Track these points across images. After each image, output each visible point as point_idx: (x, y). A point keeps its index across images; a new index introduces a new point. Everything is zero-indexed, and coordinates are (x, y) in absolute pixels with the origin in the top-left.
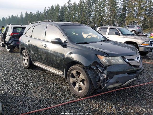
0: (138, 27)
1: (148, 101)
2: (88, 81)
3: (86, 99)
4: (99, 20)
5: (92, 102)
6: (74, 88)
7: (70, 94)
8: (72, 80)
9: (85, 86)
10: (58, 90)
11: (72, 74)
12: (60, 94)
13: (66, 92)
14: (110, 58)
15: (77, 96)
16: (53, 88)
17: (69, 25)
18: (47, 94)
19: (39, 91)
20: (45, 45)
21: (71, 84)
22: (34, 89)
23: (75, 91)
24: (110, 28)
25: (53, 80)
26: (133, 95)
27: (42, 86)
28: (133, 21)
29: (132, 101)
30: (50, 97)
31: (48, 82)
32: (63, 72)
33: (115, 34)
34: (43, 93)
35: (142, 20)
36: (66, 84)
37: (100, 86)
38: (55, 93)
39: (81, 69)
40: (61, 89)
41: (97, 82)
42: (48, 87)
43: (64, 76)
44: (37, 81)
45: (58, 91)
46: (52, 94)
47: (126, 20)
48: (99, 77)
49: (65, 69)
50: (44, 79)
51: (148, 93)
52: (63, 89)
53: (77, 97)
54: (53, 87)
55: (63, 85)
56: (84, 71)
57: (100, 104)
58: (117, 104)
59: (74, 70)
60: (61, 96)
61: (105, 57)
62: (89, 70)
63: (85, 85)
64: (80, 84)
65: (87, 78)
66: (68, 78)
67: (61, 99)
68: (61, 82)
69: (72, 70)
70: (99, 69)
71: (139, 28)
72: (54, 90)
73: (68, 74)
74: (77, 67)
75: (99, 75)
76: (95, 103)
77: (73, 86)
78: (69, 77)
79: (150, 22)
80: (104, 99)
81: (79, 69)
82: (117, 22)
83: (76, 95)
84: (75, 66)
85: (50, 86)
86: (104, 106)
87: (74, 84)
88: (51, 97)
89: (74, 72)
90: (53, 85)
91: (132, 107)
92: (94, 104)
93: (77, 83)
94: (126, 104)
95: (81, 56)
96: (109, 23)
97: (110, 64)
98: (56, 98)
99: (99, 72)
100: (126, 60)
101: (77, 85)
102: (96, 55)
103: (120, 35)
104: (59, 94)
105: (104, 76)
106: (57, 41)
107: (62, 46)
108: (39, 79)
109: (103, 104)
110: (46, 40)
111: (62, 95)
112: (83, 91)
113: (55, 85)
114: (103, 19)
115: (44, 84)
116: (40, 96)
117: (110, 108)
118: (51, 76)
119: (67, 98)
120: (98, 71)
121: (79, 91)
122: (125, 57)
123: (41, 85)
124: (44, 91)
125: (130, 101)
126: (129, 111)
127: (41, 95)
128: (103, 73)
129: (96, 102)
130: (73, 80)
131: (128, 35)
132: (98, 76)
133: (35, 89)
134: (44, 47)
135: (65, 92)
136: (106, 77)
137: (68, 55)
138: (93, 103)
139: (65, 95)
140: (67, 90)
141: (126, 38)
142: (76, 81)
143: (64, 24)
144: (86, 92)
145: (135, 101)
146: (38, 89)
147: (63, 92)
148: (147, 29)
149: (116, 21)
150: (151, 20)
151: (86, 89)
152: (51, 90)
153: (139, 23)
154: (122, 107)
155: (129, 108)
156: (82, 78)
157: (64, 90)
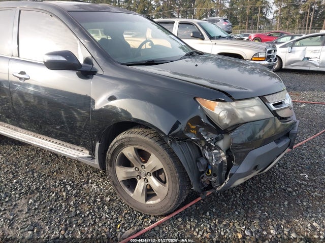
0: (225, 22)
1: (312, 196)
2: (177, 175)
3: (169, 220)
4: (139, 7)
5: (188, 226)
6: (132, 195)
7: (120, 211)
8: (122, 173)
9: (167, 188)
10: (82, 203)
11: (123, 156)
12: (90, 217)
13: (106, 207)
14: (234, 104)
15: (141, 214)
16: (67, 200)
17: (92, 9)
18: (51, 224)
19: (23, 216)
20: (23, 73)
21: (122, 184)
22: (5, 210)
23: (135, 201)
24: (181, 23)
25: (59, 171)
26: (274, 188)
27: (30, 198)
28: (209, 8)
29: (280, 205)
30: (62, 232)
31: (45, 179)
32: (92, 150)
33: (193, 36)
34: (36, 219)
35: (225, 7)
36: (101, 180)
37: (208, 183)
38: (76, 215)
39: (151, 141)
40: (91, 197)
41: (200, 175)
42: (49, 196)
43: (96, 163)
44: (11, 181)
45: (83, 205)
46: (66, 221)
47: (196, 6)
48: (207, 159)
49: (98, 144)
50: (33, 173)
51: (301, 174)
52: (96, 197)
53: (141, 217)
54: (64, 194)
55: (93, 185)
56: (161, 147)
57: (210, 229)
58: (251, 222)
59: (128, 145)
60: (95, 223)
61: (220, 103)
62: (178, 144)
63: (165, 186)
64: (150, 183)
65: (172, 166)
66: (108, 168)
67: (98, 234)
68: (85, 175)
69: (122, 146)
70: (206, 138)
71: (227, 24)
72: (70, 206)
73: (109, 158)
74: (139, 136)
75: (207, 154)
76: (197, 230)
77: (126, 190)
78: (112, 164)
79: (242, 12)
80: (214, 210)
81: (146, 143)
82: (179, 11)
83: (137, 212)
84: (132, 135)
85: (57, 194)
86: (222, 233)
87: (131, 183)
88: (66, 229)
89: (129, 152)
90: (64, 187)
91: (288, 222)
92: (195, 234)
93: (139, 181)
94: (271, 215)
95: (143, 103)
96: (161, 13)
97: (234, 123)
98: (81, 233)
99: (204, 147)
100: (271, 105)
101: (140, 185)
102: (194, 98)
103: (203, 39)
104: (88, 215)
105: (221, 157)
106: (62, 59)
107: (77, 74)
108: (17, 172)
109: (218, 229)
110: (23, 56)
111: (97, 220)
112: (159, 200)
113: (69, 188)
114: (149, 4)
115: (37, 188)
116: (30, 232)
117: (239, 237)
118: (52, 160)
119: (116, 226)
120: (203, 145)
121: (147, 200)
122: (267, 97)
123: (26, 194)
124: (38, 212)
125: (275, 205)
126: (285, 237)
127: (33, 230)
128: (215, 149)
129: (197, 225)
130: (127, 173)
131: (220, 37)
132: (202, 156)
133: (9, 210)
134: (20, 79)
135: (103, 208)
136: (224, 158)
137: (104, 102)
138: (191, 228)
139: (106, 218)
140: (108, 199)
141: (218, 45)
142: (137, 174)
143: (77, 7)
144: (170, 204)
145: (286, 203)
146: (20, 208)
147: (99, 209)
148: (236, 27)
149: (177, 8)
150: (243, 8)
151: (169, 196)
152: (61, 205)
153: (221, 14)
154: (265, 226)
155: (282, 227)
156: (154, 168)
157: (99, 200)
